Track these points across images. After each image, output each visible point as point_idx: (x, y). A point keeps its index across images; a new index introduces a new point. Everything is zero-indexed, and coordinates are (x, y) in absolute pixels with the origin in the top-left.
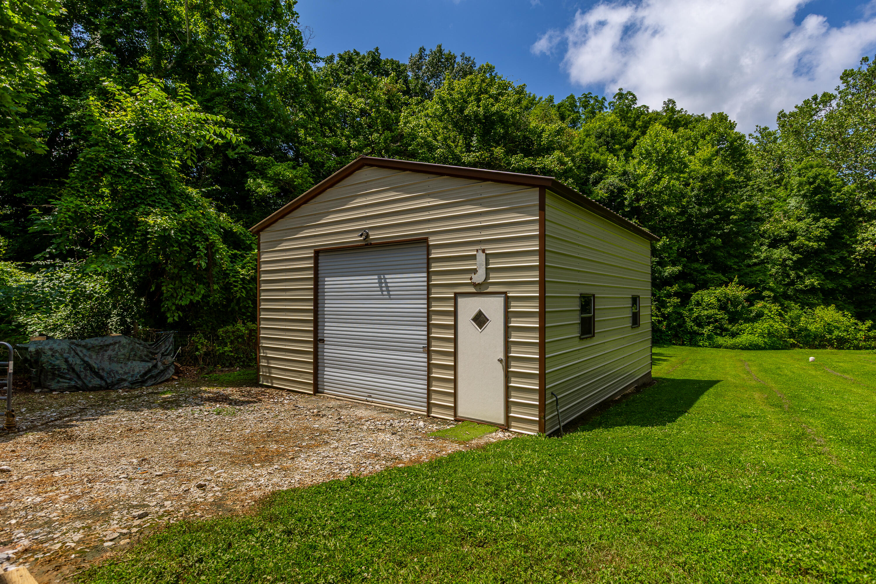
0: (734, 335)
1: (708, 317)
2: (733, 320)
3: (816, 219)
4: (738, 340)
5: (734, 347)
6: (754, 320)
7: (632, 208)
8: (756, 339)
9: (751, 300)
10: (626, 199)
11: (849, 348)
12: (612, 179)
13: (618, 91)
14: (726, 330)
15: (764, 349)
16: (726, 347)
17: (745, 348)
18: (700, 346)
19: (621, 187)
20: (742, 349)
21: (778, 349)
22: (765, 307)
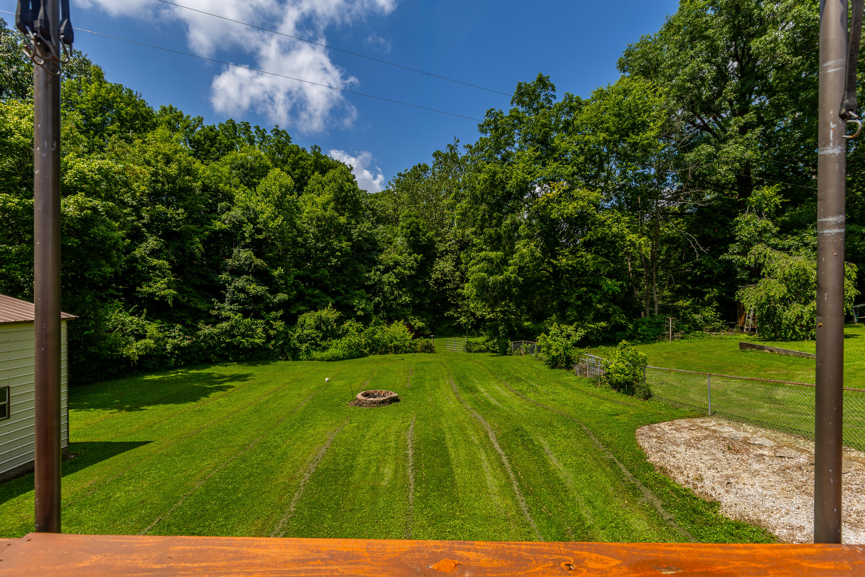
0: (324, 349)
1: (307, 336)
2: (324, 338)
3: (410, 254)
4: (325, 354)
5: (322, 359)
6: (339, 337)
7: (253, 240)
8: (339, 352)
9: (340, 321)
10: (245, 232)
11: (401, 353)
12: (237, 212)
13: (275, 127)
14: (320, 345)
15: (343, 359)
16: (318, 360)
17: (329, 360)
18: (300, 360)
19: (242, 220)
20: (328, 361)
21: (354, 358)
22: (350, 325)
